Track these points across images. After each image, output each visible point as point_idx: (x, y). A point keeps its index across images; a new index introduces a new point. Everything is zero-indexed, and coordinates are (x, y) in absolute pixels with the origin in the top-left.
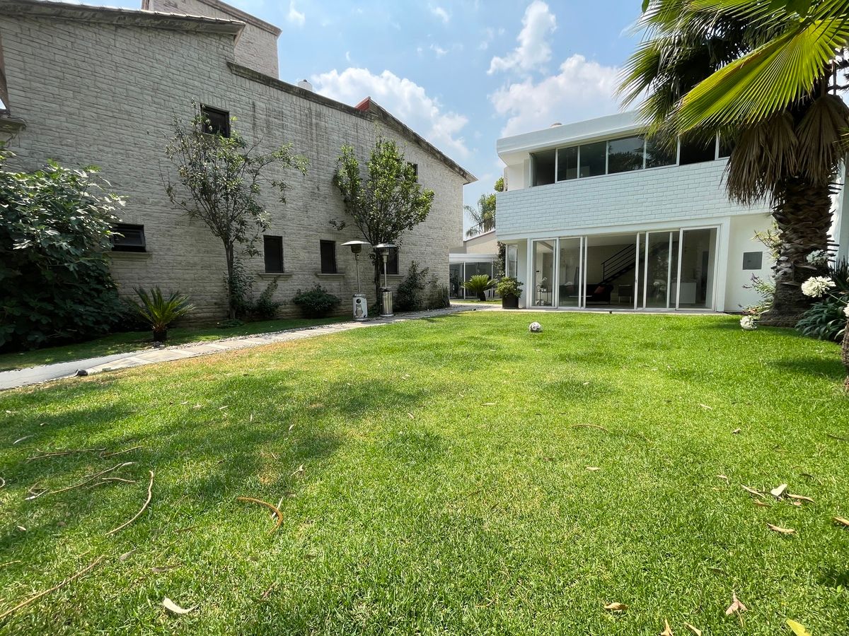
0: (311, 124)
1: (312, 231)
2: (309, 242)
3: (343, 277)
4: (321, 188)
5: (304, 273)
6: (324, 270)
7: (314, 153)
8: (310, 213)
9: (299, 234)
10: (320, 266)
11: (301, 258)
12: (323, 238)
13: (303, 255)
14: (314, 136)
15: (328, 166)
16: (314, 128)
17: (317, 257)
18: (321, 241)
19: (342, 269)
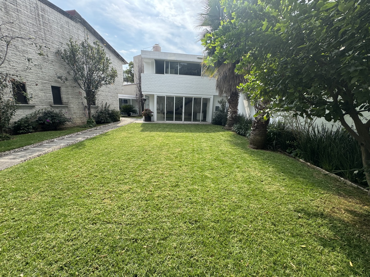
0: (38, 15)
1: (45, 80)
2: (44, 86)
3: (67, 107)
4: (49, 56)
5: (42, 104)
6: (55, 102)
7: (42, 34)
8: (43, 70)
9: (37, 81)
10: (52, 101)
11: (40, 96)
12: (53, 85)
13: (41, 94)
14: (41, 23)
15: (52, 43)
16: (41, 18)
17: (50, 95)
18: (52, 86)
19: (65, 102)
